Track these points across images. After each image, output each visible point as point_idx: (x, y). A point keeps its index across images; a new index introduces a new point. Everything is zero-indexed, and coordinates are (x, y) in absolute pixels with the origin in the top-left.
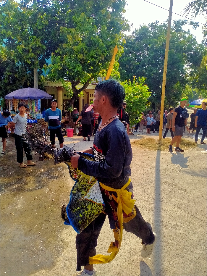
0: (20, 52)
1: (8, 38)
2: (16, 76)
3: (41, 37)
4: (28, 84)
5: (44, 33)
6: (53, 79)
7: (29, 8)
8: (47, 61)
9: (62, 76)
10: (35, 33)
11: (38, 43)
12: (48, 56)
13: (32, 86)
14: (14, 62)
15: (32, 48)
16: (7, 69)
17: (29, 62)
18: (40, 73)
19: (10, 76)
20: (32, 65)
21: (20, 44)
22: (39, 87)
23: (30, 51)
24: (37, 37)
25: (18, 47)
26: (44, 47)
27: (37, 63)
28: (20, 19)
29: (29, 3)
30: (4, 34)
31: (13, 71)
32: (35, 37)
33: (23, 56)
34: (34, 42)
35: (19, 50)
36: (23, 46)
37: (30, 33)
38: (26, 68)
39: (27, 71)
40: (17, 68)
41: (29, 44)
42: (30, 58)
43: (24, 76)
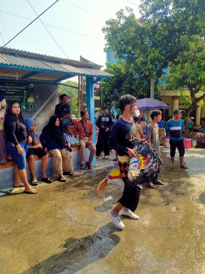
0: (138, 64)
1: (128, 53)
2: (133, 87)
3: (160, 48)
4: (144, 95)
5: (163, 44)
6: (170, 88)
7: (149, 21)
8: (164, 70)
9: (181, 85)
10: (154, 45)
11: (157, 54)
12: (165, 65)
13: (148, 96)
14: (132, 75)
15: (150, 59)
16: (126, 82)
17: (147, 73)
18: (157, 83)
19: (128, 88)
20: (149, 76)
21: (138, 58)
22: (155, 97)
23: (149, 63)
24: (156, 49)
25: (137, 60)
26: (163, 57)
27: (155, 73)
28: (140, 33)
29: (150, 16)
30: (124, 49)
31: (131, 84)
32: (154, 48)
33: (142, 68)
34: (153, 54)
35: (138, 63)
36: (142, 59)
37: (149, 45)
38: (143, 80)
39: (144, 82)
40: (134, 80)
41: (148, 56)
42: (148, 69)
43: (141, 87)
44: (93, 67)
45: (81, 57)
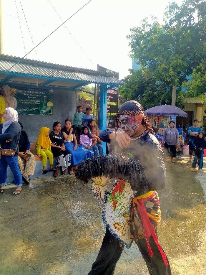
0: (160, 71)
1: (150, 60)
2: (155, 94)
3: (183, 55)
4: (166, 102)
5: (186, 51)
6: (191, 96)
7: (173, 29)
8: (187, 77)
9: (202, 93)
10: (177, 52)
11: (179, 61)
12: (190, 72)
13: (170, 103)
14: (154, 81)
15: (172, 66)
16: (148, 88)
17: (169, 80)
18: (179, 90)
19: (149, 94)
20: (171, 83)
21: (160, 64)
22: (177, 105)
23: (171, 69)
24: (179, 56)
25: (159, 67)
26: (185, 64)
27: (177, 80)
28: (163, 40)
29: (173, 24)
30: (147, 56)
31: (153, 90)
32: (177, 55)
33: (163, 75)
34: (176, 61)
35: (160, 70)
36: (164, 66)
37: (172, 52)
38: (165, 87)
39: (166, 89)
40: (157, 86)
41: (170, 63)
42: (170, 77)
43: (163, 94)
44: (107, 75)
45: (98, 65)
